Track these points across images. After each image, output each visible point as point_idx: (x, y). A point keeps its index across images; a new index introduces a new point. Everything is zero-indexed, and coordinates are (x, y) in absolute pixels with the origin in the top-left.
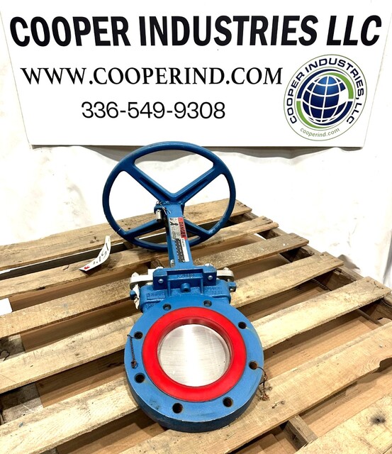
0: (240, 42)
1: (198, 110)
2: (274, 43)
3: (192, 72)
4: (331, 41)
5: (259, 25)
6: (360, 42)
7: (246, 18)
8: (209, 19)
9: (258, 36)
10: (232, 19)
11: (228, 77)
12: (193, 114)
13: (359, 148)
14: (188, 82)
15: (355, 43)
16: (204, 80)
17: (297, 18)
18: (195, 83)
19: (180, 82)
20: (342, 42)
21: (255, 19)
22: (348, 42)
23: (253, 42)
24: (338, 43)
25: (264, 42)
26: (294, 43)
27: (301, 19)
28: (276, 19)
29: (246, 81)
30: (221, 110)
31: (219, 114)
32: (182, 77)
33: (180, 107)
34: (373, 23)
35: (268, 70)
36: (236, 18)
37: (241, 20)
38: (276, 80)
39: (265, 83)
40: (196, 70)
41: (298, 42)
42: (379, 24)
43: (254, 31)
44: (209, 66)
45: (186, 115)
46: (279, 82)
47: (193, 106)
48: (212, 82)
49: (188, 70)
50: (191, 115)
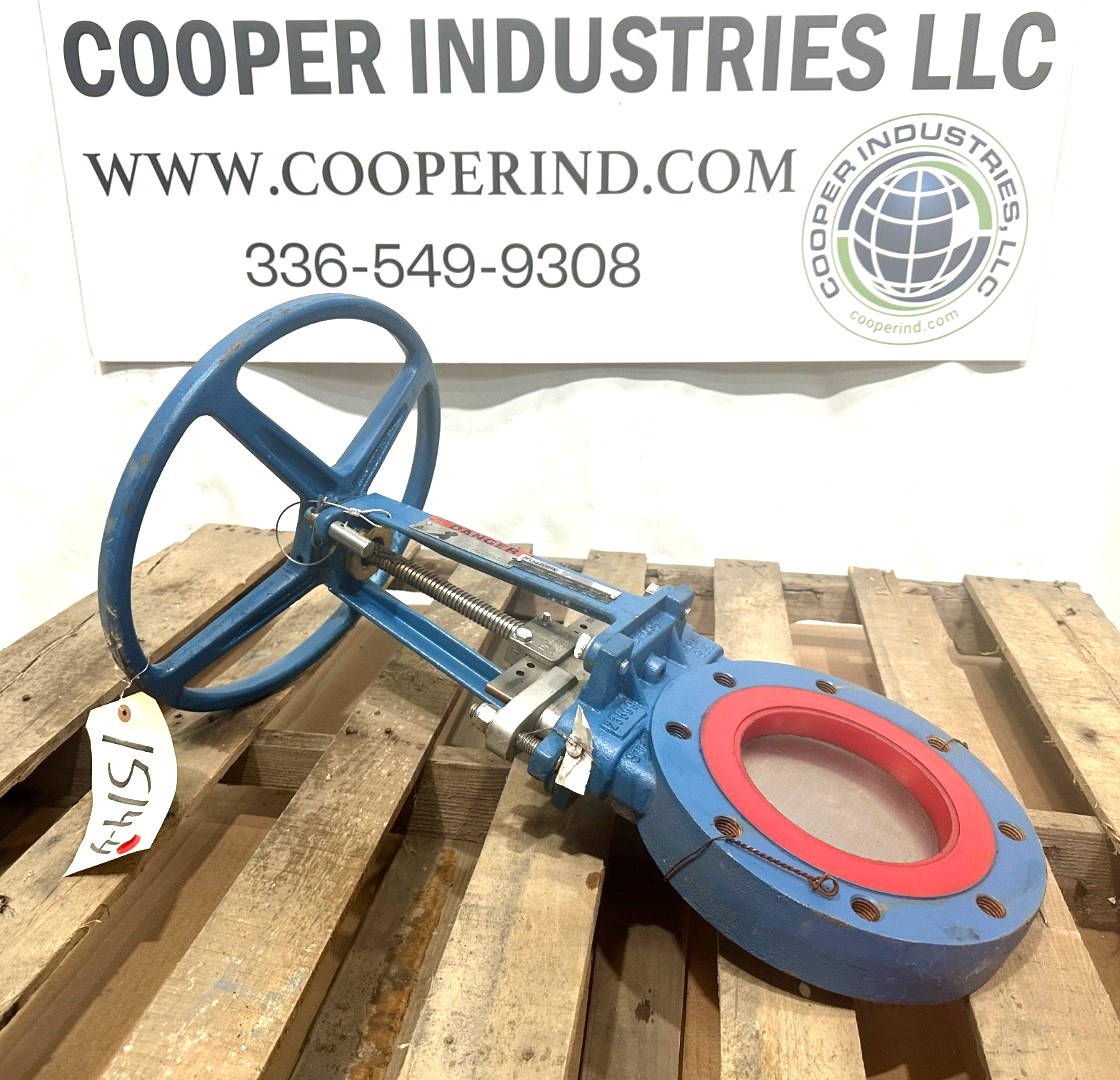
0: (680, 84)
1: (567, 265)
2: (770, 83)
3: (549, 162)
4: (923, 80)
5: (731, 39)
6: (1001, 80)
7: (696, 23)
8: (595, 25)
9: (727, 68)
10: (657, 25)
11: (648, 174)
12: (554, 276)
13: (1014, 365)
14: (538, 190)
15: (988, 82)
16: (582, 184)
17: (829, 22)
18: (558, 192)
19: (517, 190)
20: (954, 82)
21: (719, 25)
22: (969, 80)
23: (714, 84)
24: (942, 83)
25: (743, 84)
26: (824, 84)
27: (842, 24)
28: (774, 24)
29: (698, 185)
30: (630, 265)
31: (625, 275)
32: (524, 176)
33: (517, 258)
34: (1033, 33)
35: (757, 155)
36: (667, 24)
37: (681, 27)
38: (780, 182)
39: (750, 190)
40: (561, 157)
41: (836, 83)
42: (1049, 34)
43: (716, 56)
44: (596, 146)
45: (534, 277)
46: (787, 188)
47: (553, 255)
48: (605, 189)
49: (538, 156)
50: (547, 279)
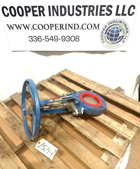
0: (85, 15)
1: (70, 39)
2: (97, 15)
4: (117, 14)
5: (92, 8)
6: (127, 15)
7: (87, 6)
8: (73, 6)
9: (91, 13)
10: (82, 7)
11: (80, 27)
12: (68, 40)
13: (126, 51)
14: (66, 29)
15: (125, 15)
16: (72, 28)
17: (105, 6)
18: (69, 29)
19: (63, 29)
20: (121, 15)
21: (90, 6)
22: (123, 14)
23: (89, 15)
24: (119, 15)
25: (93, 15)
26: (104, 15)
27: (107, 6)
28: (97, 6)
29: (87, 28)
30: (78, 39)
32: (64, 27)
33: (63, 38)
34: (132, 8)
35: (95, 24)
36: (83, 6)
37: (85, 7)
38: (97, 28)
39: (94, 29)
40: (69, 25)
41: (105, 15)
42: (134, 8)
43: (90, 11)
44: (73, 23)
45: (66, 40)
46: (98, 29)
47: (68, 37)
48: (75, 29)
49: (66, 24)
50: (67, 40)
